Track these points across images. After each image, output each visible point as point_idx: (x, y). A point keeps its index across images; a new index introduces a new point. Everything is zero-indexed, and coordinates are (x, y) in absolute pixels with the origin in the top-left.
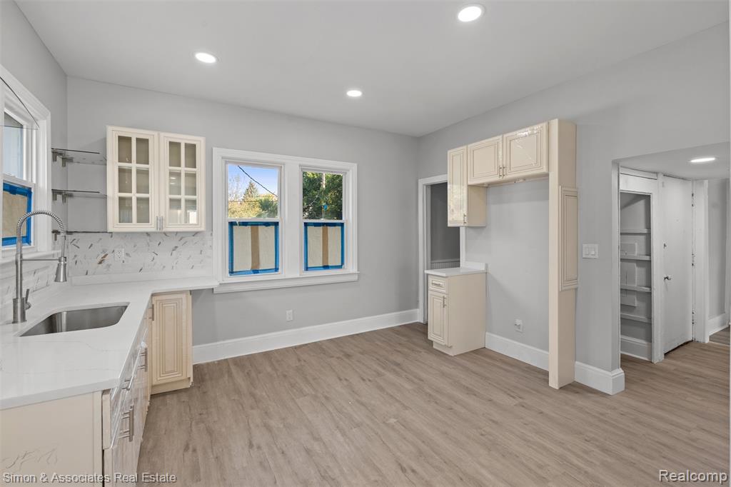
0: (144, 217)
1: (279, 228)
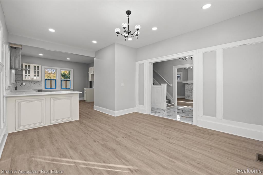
1: (56, 81)
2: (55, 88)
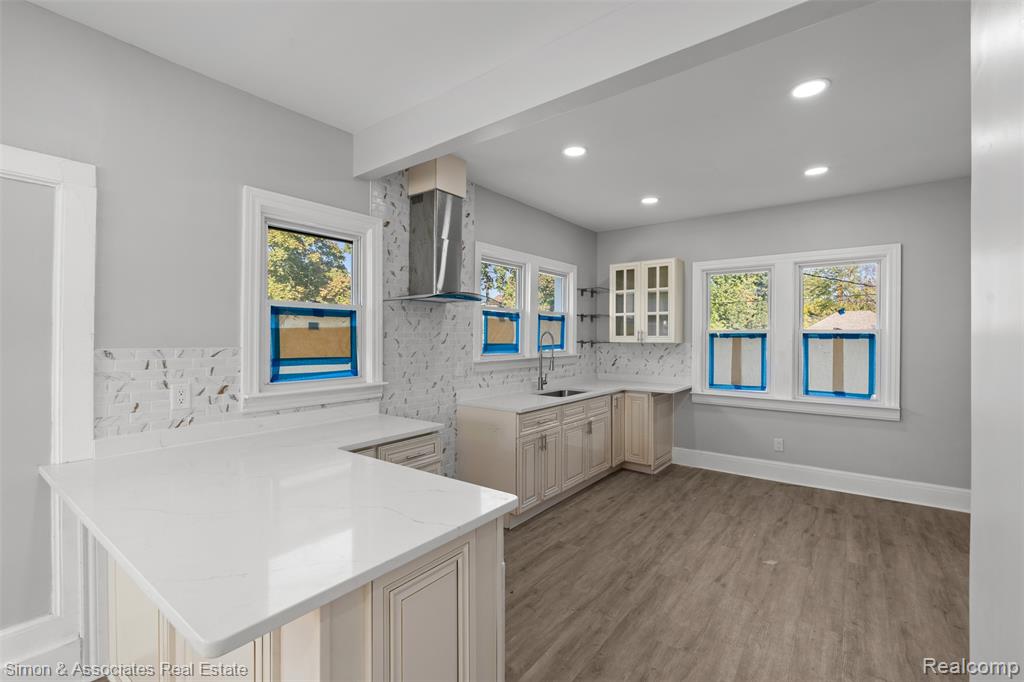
0: (631, 333)
1: (768, 339)
2: (763, 388)
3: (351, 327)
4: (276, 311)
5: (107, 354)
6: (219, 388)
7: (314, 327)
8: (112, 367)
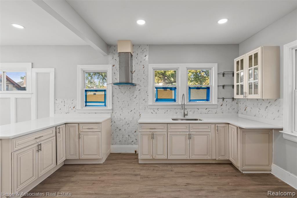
3: (105, 94)
4: (86, 91)
5: (56, 100)
6: (73, 107)
7: (95, 94)
8: (57, 102)
